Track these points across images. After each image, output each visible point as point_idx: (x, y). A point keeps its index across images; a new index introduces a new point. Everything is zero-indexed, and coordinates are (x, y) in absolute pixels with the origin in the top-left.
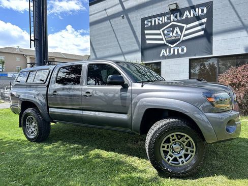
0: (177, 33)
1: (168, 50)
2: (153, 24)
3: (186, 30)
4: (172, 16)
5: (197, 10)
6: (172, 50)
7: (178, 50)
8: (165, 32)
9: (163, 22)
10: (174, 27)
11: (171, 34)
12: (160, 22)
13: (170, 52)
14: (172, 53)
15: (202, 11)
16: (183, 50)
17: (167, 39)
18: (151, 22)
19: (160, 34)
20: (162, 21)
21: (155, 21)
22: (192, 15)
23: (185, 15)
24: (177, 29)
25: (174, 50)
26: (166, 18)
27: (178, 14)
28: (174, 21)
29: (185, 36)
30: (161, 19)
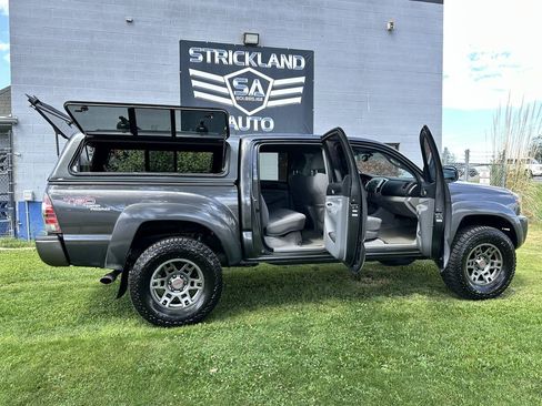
0: (257, 90)
1: (240, 119)
2: (209, 60)
3: (273, 89)
4: (247, 55)
5: (290, 57)
6: (248, 120)
7: (259, 123)
8: (235, 83)
9: (231, 62)
10: (251, 77)
11: (246, 90)
12: (225, 61)
13: (244, 124)
14: (248, 126)
15: (299, 63)
16: (267, 124)
17: (238, 98)
18: (204, 55)
19: (224, 85)
20: (227, 60)
21: (213, 55)
22: (283, 66)
23: (271, 60)
24: (257, 84)
25: (252, 122)
26: (235, 56)
27: (259, 56)
28: (251, 66)
29: (271, 99)
30: (225, 54)
